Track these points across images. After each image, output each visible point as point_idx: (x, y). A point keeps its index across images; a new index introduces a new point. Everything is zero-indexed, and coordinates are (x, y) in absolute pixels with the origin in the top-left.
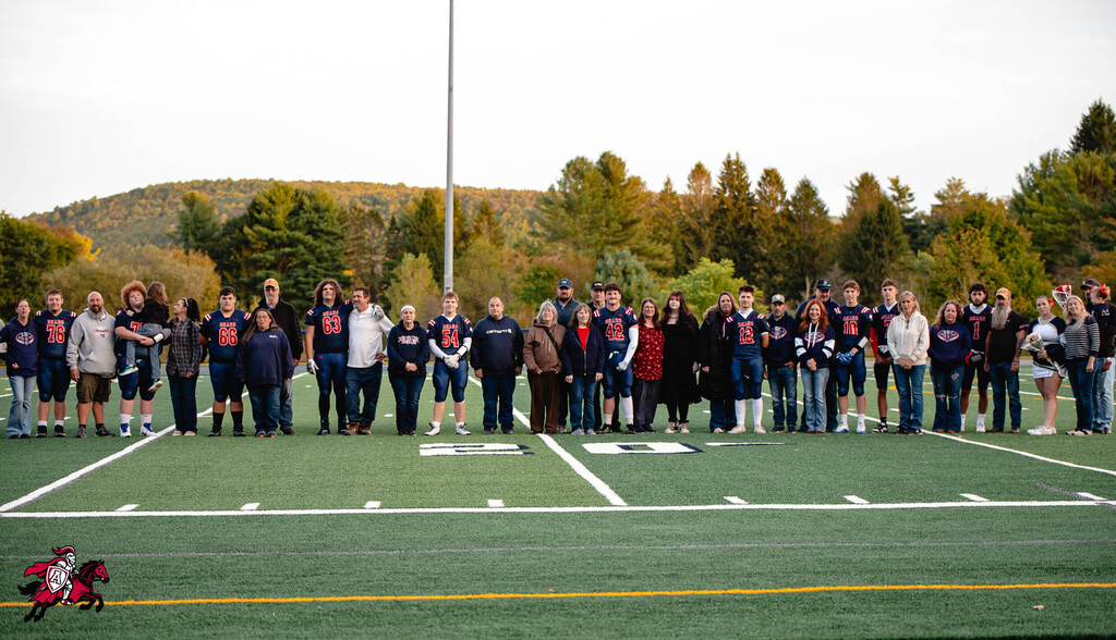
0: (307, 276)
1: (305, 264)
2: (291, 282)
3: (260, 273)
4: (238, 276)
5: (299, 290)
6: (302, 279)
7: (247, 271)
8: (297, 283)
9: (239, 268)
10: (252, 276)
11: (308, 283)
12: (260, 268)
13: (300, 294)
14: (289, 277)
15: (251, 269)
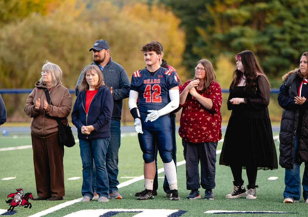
0: (283, 32)
1: (281, 20)
2: (266, 39)
3: (235, 30)
4: (211, 33)
5: (275, 47)
6: (278, 36)
7: (222, 29)
8: (273, 40)
9: (213, 24)
10: (227, 32)
11: (283, 40)
12: (236, 24)
13: (276, 51)
14: (265, 33)
15: (226, 25)
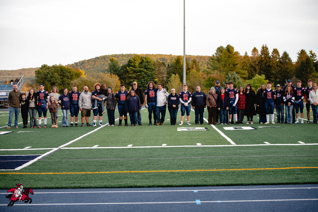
0: (145, 81)
1: (144, 77)
3: (132, 80)
4: (125, 81)
5: (143, 85)
6: (143, 82)
8: (142, 83)
9: (126, 79)
10: (129, 81)
11: (145, 83)
13: (143, 86)
14: (140, 81)
15: (129, 79)
